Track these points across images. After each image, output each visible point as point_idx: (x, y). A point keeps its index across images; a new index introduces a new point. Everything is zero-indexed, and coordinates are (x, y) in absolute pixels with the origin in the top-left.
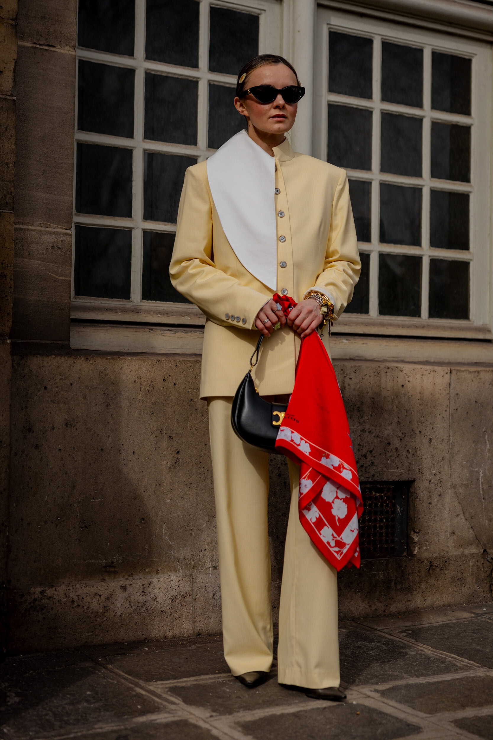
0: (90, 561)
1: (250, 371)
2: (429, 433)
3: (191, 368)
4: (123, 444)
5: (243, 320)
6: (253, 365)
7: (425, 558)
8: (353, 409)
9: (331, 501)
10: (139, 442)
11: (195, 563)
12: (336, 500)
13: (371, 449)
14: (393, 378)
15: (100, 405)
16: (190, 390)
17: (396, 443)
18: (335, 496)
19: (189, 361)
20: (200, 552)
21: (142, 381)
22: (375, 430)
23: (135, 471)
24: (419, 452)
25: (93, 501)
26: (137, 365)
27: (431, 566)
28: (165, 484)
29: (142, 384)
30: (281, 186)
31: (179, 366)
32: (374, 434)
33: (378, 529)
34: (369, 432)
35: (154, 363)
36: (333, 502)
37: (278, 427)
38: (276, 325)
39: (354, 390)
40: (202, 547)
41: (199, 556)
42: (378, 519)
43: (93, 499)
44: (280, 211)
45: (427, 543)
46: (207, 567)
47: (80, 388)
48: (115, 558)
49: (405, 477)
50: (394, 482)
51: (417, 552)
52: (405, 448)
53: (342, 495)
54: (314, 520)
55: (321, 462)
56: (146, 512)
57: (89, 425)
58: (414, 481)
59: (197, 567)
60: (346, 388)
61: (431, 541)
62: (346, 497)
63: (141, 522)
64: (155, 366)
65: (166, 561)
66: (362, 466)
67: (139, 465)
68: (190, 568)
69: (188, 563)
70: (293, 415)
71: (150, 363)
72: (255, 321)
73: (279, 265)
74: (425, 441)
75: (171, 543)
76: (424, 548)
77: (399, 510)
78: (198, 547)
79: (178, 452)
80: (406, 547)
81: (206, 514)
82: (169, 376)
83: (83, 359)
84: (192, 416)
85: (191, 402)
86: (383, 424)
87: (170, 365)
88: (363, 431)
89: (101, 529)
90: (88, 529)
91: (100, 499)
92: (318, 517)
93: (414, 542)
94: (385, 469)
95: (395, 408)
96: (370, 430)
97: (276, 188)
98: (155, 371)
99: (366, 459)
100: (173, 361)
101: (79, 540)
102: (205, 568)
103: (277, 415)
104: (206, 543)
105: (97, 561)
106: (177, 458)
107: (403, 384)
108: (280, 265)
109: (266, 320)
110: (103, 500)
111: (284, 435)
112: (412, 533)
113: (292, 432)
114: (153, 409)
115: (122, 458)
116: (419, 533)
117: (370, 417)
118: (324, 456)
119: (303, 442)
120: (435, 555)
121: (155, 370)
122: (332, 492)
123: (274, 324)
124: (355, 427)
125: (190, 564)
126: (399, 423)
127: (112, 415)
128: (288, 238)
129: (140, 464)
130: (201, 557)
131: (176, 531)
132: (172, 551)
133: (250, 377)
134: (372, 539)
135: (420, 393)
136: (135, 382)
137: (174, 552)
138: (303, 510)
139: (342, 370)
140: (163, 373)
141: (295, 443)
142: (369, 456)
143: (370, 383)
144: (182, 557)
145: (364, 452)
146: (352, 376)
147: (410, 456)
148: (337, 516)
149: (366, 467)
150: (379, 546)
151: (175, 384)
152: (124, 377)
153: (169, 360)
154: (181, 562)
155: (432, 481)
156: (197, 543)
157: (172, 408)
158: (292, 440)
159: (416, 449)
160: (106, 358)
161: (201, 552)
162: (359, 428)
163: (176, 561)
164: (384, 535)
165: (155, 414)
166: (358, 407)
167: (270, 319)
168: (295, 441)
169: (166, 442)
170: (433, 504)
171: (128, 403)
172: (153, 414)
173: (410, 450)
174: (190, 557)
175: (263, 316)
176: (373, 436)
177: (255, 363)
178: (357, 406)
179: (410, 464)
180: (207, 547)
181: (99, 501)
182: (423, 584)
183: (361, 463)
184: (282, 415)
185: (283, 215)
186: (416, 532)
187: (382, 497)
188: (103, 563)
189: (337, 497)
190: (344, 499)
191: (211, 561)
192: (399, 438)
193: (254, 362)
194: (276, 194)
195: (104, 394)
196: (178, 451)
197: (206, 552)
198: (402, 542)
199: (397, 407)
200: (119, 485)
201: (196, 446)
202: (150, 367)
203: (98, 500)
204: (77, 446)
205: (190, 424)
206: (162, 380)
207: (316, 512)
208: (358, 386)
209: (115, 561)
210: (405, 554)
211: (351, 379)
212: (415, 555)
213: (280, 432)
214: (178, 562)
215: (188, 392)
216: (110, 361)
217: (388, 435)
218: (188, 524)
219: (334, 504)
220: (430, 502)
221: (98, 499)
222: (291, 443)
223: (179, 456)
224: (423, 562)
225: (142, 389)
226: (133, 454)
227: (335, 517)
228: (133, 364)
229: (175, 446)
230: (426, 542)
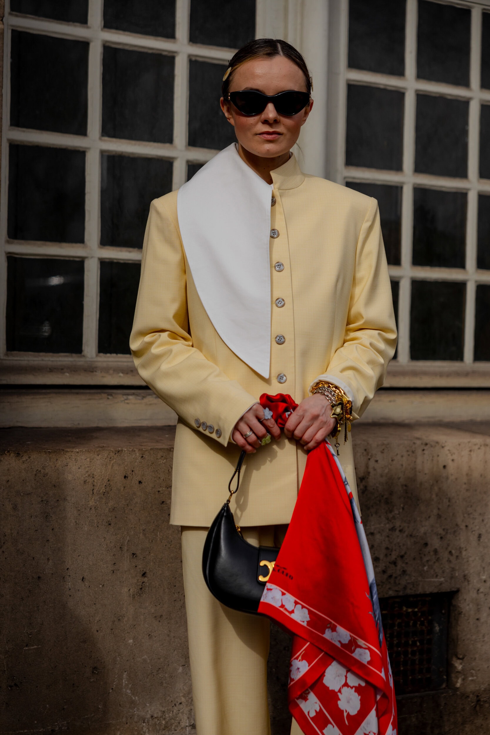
0: (22, 731)
1: (229, 501)
2: (477, 527)
3: (163, 458)
4: (68, 569)
5: (217, 431)
6: (232, 492)
7: (471, 692)
8: (380, 501)
9: (337, 690)
10: (91, 563)
11: (167, 723)
12: (345, 688)
13: (403, 553)
14: (433, 457)
15: (36, 516)
16: (160, 489)
17: (435, 543)
18: (343, 682)
19: (161, 449)
20: (173, 707)
21: (95, 481)
22: (408, 527)
23: (85, 604)
24: (464, 553)
25: (27, 648)
26: (88, 460)
27: (479, 701)
28: (126, 619)
29: (95, 484)
30: (279, 226)
31: (147, 457)
32: (406, 533)
33: (410, 656)
34: (401, 531)
35: (112, 454)
36: (340, 691)
37: (263, 584)
38: (263, 440)
39: (382, 476)
40: (177, 700)
41: (171, 712)
42: (410, 642)
43: (27, 646)
44: (278, 262)
45: (474, 672)
46: (182, 726)
47: (9, 496)
48: (56, 725)
49: (446, 588)
50: (431, 594)
51: (461, 685)
52: (447, 549)
53: (353, 681)
54: (313, 714)
55: (324, 636)
56: (100, 659)
57: (22, 545)
58: (458, 591)
59: (170, 727)
60: (371, 474)
61: (478, 669)
62: (359, 685)
63: (93, 672)
64: (113, 459)
65: (127, 723)
66: (390, 576)
67: (90, 596)
68: (160, 730)
69: (158, 723)
70: (285, 568)
71: (106, 455)
72: (233, 434)
73: (274, 340)
74: (473, 538)
75: (134, 698)
76: (470, 678)
77: (437, 628)
78: (170, 701)
79: (144, 575)
80: (445, 677)
81: (182, 655)
82: (133, 471)
83: (12, 455)
84: (164, 523)
85: (163, 505)
86: (418, 519)
87: (134, 456)
88: (393, 529)
89: (37, 687)
90: (19, 687)
91: (36, 645)
92: (318, 710)
93: (457, 671)
94: (420, 579)
95: (434, 496)
96: (401, 528)
97: (273, 229)
98: (113, 466)
99: (396, 566)
100: (137, 450)
101: (7, 703)
102: (180, 728)
103: (265, 566)
104: (181, 694)
105: (32, 731)
106: (143, 583)
107: (445, 464)
108: (276, 341)
109: (249, 433)
110: (39, 646)
111: (272, 598)
112: (454, 659)
113: (283, 594)
114: (110, 518)
115: (67, 587)
116: (462, 659)
117: (401, 510)
118: (328, 628)
119: (299, 606)
120: (483, 687)
121: (113, 464)
122: (339, 676)
123: (259, 438)
124: (382, 525)
125: (160, 724)
126: (439, 516)
127: (53, 529)
128: (288, 301)
129: (91, 594)
130: (174, 713)
131: (140, 681)
132: (136, 709)
133: (228, 510)
134: (402, 668)
135: (467, 475)
136: (85, 482)
137: (138, 709)
138: (298, 699)
139: (365, 450)
140: (125, 468)
141: (286, 609)
142: (400, 563)
143: (402, 465)
144: (149, 716)
145: (393, 557)
146: (379, 457)
147: (452, 559)
148: (346, 711)
149: (396, 578)
150: (410, 677)
151: (140, 482)
152: (70, 477)
153: (132, 450)
154: (148, 722)
155: (481, 590)
156: (169, 695)
157: (137, 515)
158: (282, 606)
159: (460, 550)
160: (45, 452)
161: (175, 707)
162: (387, 526)
163: (140, 721)
164: (417, 662)
165: (112, 525)
166: (386, 499)
167: (255, 431)
168: (287, 607)
169: (128, 561)
170: (482, 620)
171: (75, 512)
172: (110, 524)
173: (453, 552)
174: (160, 714)
175: (243, 427)
176: (405, 535)
177: (234, 490)
178: (385, 497)
179: (453, 570)
180: (183, 699)
181: (35, 648)
182: (467, 726)
183: (389, 572)
184: (271, 566)
185: (282, 267)
186: (459, 659)
187: (414, 613)
188: (41, 732)
189: (346, 685)
190: (356, 687)
191: (188, 718)
192: (439, 537)
193: (233, 487)
194: (272, 237)
195: (42, 501)
196: (144, 572)
197: (181, 706)
198: (441, 670)
199: (437, 495)
200: (63, 625)
201: (169, 565)
202: (106, 460)
203: (33, 648)
204: (4, 576)
205: (161, 534)
206: (123, 478)
207: (316, 703)
208: (386, 471)
209: (57, 729)
210: (444, 686)
211: (377, 461)
212: (458, 688)
213: (265, 591)
214: (144, 723)
215: (159, 491)
216: (51, 455)
217: (425, 533)
218: (158, 671)
219: (341, 694)
220: (477, 617)
221: (33, 646)
222: (281, 609)
223: (146, 580)
224: (468, 697)
225: (95, 491)
226: (82, 580)
227: (343, 711)
228: (83, 457)
229: (140, 567)
230: (472, 671)
